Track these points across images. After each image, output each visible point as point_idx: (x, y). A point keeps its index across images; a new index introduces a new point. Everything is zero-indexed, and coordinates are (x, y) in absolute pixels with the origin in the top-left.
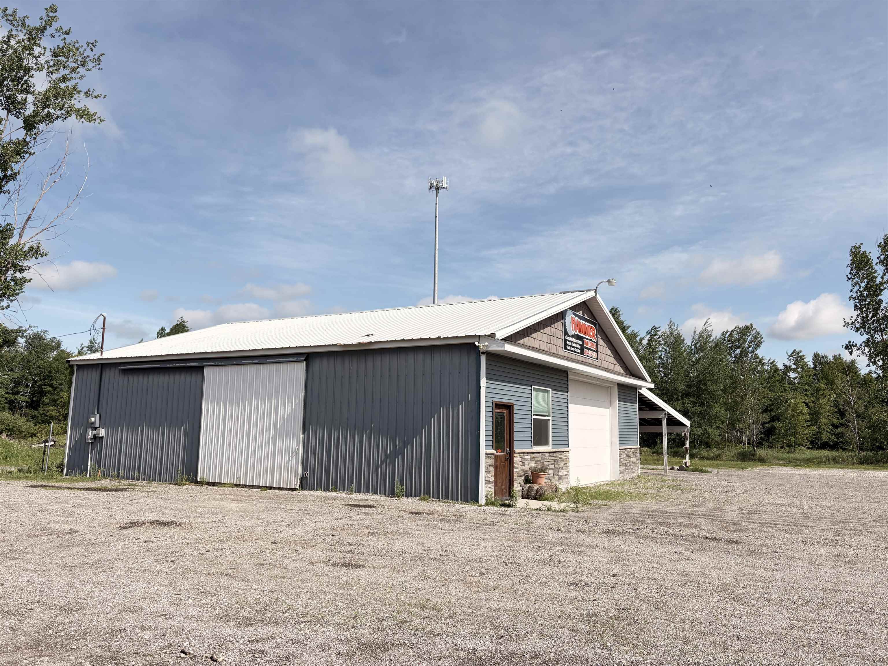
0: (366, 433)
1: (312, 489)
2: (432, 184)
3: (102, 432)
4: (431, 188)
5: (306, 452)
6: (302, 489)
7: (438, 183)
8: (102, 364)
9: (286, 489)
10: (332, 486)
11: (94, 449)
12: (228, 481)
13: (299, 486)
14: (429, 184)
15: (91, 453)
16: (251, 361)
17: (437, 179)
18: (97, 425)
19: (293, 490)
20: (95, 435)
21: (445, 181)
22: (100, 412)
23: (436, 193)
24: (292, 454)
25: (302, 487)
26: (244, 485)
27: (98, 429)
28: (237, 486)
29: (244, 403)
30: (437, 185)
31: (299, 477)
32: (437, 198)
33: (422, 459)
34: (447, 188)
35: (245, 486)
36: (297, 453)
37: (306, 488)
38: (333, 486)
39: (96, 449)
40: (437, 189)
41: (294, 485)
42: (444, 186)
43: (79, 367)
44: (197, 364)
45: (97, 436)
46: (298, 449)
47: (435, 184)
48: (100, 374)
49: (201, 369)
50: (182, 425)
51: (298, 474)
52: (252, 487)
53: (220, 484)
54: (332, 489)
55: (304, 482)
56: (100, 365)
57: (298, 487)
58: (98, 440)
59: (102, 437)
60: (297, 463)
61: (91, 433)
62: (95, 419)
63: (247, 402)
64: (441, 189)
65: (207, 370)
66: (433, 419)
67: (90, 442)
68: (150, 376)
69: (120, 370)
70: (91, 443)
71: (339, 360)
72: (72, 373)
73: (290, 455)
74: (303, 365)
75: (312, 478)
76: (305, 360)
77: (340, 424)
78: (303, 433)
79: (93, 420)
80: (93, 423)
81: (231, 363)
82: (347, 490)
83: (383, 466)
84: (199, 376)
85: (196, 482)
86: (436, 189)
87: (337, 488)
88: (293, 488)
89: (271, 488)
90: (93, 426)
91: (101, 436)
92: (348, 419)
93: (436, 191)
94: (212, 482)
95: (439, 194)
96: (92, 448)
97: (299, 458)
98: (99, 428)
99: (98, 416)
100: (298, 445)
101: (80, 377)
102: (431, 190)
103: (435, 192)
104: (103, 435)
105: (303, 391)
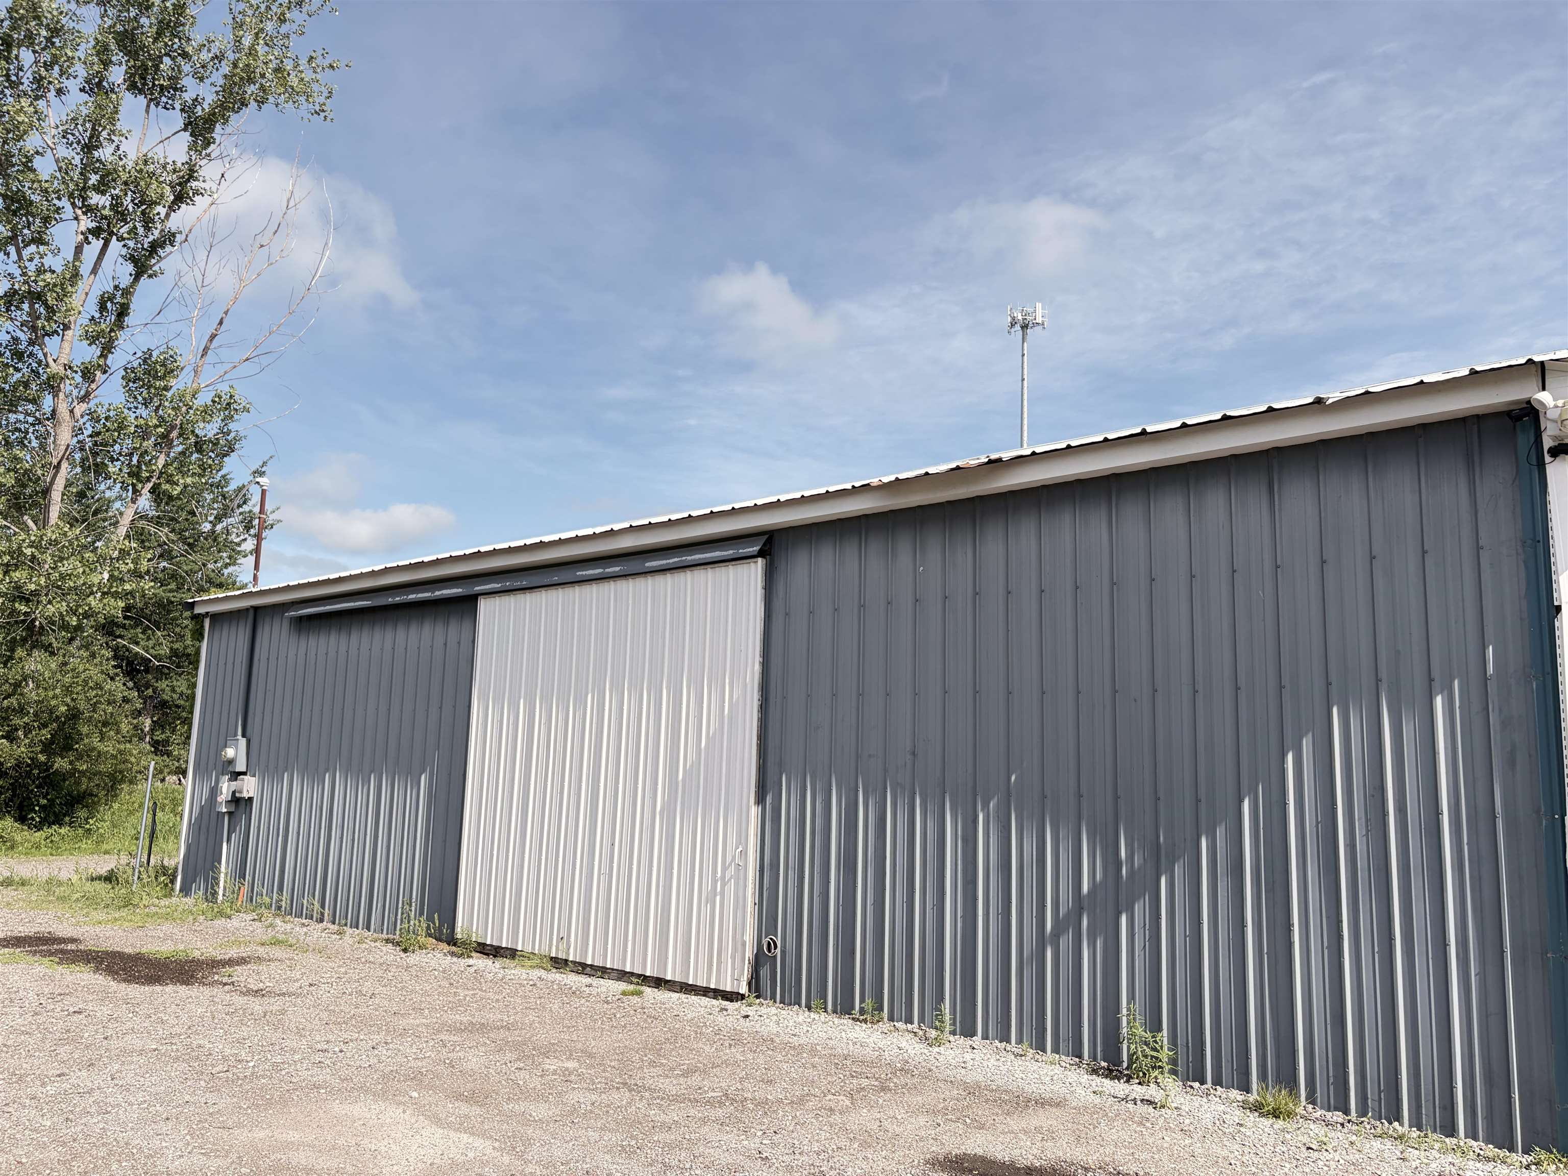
0: (986, 806)
1: (791, 999)
2: (1013, 318)
3: (249, 786)
4: (1012, 325)
5: (771, 865)
6: (758, 997)
7: (1026, 315)
8: (256, 609)
9: (705, 992)
10: (862, 1000)
11: (234, 831)
12: (533, 947)
13: (749, 984)
14: (1009, 319)
15: (229, 840)
16: (600, 570)
17: (1025, 309)
18: (241, 766)
19: (732, 996)
20: (234, 793)
21: (1040, 311)
22: (248, 733)
23: (1023, 335)
24: (724, 869)
25: (757, 989)
26: (580, 964)
27: (242, 777)
28: (559, 963)
29: (581, 702)
30: (1024, 319)
31: (749, 954)
32: (1025, 343)
33: (1243, 926)
34: (1043, 324)
35: (582, 968)
36: (741, 869)
37: (773, 998)
38: (868, 1001)
39: (238, 828)
40: (1025, 327)
41: (733, 979)
42: (1039, 320)
43: (216, 618)
44: (460, 590)
45: (237, 795)
46: (743, 853)
47: (1020, 317)
48: (251, 636)
49: (469, 603)
50: (424, 771)
51: (744, 944)
52: (602, 972)
53: (512, 953)
54: (862, 1011)
55: (765, 972)
56: (251, 612)
57: (744, 989)
58: (242, 805)
59: (250, 799)
60: (740, 904)
61: (226, 788)
62: (236, 752)
63: (590, 696)
64: (1032, 327)
65: (484, 606)
66: (1290, 757)
67: (224, 810)
68: (352, 632)
69: (291, 619)
70: (230, 814)
71: (875, 547)
72: (198, 635)
73: (719, 875)
74: (758, 567)
75: (791, 960)
76: (761, 554)
77: (885, 770)
78: (760, 799)
79: (230, 752)
80: (231, 762)
81: (547, 581)
82: (922, 1020)
83: (1066, 942)
84: (467, 625)
85: (452, 941)
86: (1022, 327)
87: (881, 1009)
88: (728, 989)
89: (659, 983)
90: (230, 769)
91: (245, 795)
92: (913, 754)
93: (1023, 332)
94: (491, 946)
95: (1028, 338)
96: (232, 828)
97: (745, 886)
98: (244, 773)
99: (243, 742)
100: (742, 839)
101: (216, 644)
102: (1013, 330)
103: (1021, 332)
104: (251, 795)
105: (758, 659)
